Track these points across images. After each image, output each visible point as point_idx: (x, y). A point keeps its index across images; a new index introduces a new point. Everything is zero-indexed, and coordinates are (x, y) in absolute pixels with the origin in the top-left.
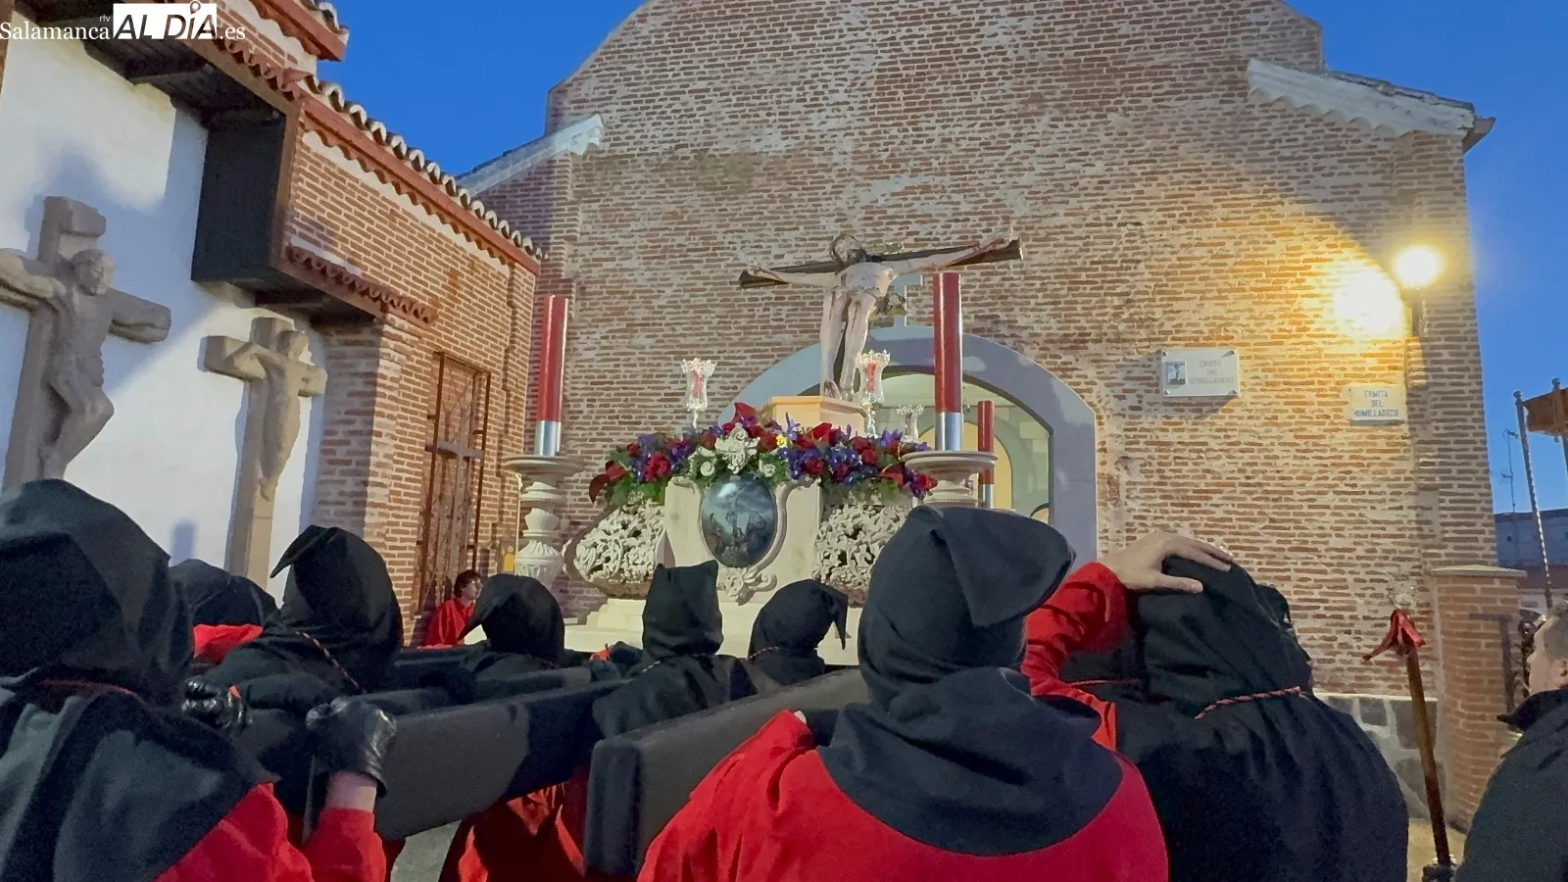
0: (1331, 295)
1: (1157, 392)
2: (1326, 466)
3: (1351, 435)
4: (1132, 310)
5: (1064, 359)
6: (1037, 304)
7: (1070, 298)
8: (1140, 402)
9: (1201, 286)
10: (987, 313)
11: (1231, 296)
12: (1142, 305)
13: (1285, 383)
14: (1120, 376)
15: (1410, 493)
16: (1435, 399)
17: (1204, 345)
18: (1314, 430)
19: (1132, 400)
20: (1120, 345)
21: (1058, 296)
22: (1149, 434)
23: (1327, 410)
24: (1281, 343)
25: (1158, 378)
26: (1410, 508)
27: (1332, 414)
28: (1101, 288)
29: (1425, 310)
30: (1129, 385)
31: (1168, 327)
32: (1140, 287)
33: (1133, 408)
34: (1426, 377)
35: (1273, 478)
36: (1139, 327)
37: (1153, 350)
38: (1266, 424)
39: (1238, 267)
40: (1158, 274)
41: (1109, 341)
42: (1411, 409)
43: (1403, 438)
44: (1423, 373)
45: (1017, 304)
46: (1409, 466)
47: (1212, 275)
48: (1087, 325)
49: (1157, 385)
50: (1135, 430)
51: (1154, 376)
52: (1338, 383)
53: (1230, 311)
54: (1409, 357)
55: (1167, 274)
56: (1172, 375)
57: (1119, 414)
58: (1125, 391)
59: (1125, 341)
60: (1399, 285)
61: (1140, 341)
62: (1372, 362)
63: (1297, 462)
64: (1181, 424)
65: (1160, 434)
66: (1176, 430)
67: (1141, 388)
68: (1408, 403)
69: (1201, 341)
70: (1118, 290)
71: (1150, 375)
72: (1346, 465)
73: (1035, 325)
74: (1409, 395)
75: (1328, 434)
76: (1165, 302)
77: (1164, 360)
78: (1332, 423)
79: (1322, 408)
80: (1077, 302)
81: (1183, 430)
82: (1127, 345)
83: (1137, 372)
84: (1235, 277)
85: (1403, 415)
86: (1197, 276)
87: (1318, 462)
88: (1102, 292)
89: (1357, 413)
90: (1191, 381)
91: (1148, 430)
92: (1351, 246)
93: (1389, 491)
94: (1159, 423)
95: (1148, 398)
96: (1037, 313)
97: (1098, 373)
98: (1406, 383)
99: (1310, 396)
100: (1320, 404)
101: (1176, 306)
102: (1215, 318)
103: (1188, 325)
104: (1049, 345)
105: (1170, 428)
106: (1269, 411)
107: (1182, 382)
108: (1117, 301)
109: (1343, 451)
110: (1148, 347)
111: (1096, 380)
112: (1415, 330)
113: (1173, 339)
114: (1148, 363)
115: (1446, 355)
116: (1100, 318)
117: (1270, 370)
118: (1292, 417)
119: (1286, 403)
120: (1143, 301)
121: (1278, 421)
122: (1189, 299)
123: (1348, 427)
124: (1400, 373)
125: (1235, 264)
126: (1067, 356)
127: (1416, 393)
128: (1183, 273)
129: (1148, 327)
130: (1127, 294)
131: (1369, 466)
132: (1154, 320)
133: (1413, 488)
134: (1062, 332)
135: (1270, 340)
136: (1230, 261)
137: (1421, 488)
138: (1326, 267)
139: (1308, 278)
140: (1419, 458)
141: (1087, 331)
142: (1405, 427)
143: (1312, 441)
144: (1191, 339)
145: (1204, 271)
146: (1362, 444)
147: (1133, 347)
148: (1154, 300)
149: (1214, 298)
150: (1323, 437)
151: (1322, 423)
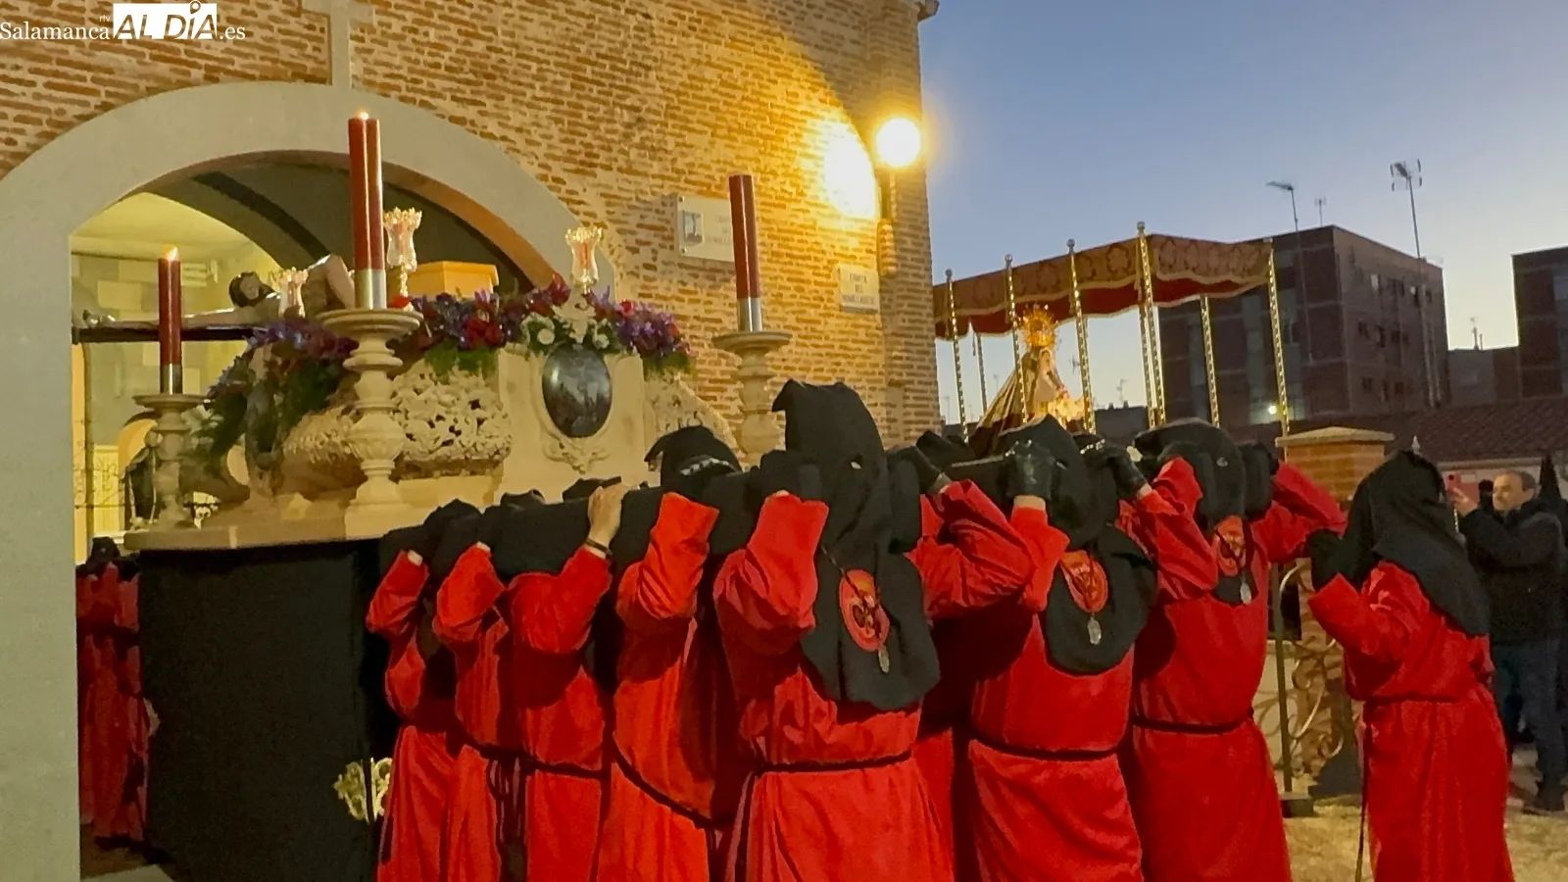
0: (822, 158)
1: (672, 248)
2: (821, 355)
3: (839, 321)
4: (644, 133)
5: (568, 186)
6: (535, 98)
7: (574, 99)
8: (655, 259)
9: (711, 118)
10: (468, 95)
11: (739, 138)
12: (654, 128)
13: (788, 255)
14: (633, 220)
15: (882, 389)
16: (901, 290)
17: (714, 195)
18: (812, 313)
19: (645, 254)
20: (631, 178)
21: (561, 92)
22: (664, 303)
23: (822, 290)
24: (784, 207)
25: (672, 230)
26: (882, 404)
27: (825, 297)
28: (610, 94)
29: (894, 192)
30: (642, 235)
31: (680, 164)
32: (652, 103)
33: (647, 266)
34: (896, 265)
35: (779, 368)
36: (652, 158)
37: (666, 192)
38: (773, 303)
39: (745, 103)
40: (669, 90)
41: (620, 170)
42: (882, 299)
43: (877, 328)
44: (894, 260)
45: (508, 91)
46: (880, 359)
47: (723, 108)
48: (596, 143)
49: (671, 238)
50: (650, 296)
51: (668, 227)
52: (829, 262)
53: (738, 157)
54: (884, 240)
55: (678, 93)
56: (689, 229)
57: (632, 273)
58: (639, 242)
59: (637, 173)
60: (874, 164)
61: (654, 177)
62: (853, 243)
63: (799, 350)
64: (696, 293)
65: (676, 304)
66: (691, 301)
67: (656, 241)
68: (881, 291)
69: (713, 189)
70: (628, 102)
71: (664, 224)
72: (837, 355)
73: (533, 129)
74: (881, 283)
75: (822, 319)
76: (677, 131)
77: (680, 207)
78: (826, 307)
79: (818, 288)
80: (581, 107)
81: (698, 301)
82: (639, 179)
83: (652, 219)
84: (743, 115)
85: (877, 306)
86: (708, 104)
87: (815, 350)
88: (611, 99)
89: (844, 297)
90: (708, 239)
91: (665, 298)
92: (838, 105)
93: (868, 386)
94: (674, 290)
95: (663, 255)
96: (535, 111)
97: (608, 212)
98: (879, 270)
99: (808, 274)
100: (816, 283)
101: (689, 138)
102: (725, 163)
103: (701, 166)
104: (550, 162)
105: (686, 297)
106: (774, 286)
107: (698, 239)
108: (627, 117)
109: (834, 340)
110: (662, 187)
111: (607, 223)
112: (885, 212)
113: (687, 181)
114: (661, 208)
115: (909, 245)
116: (609, 136)
117: (774, 237)
118: (794, 296)
119: (789, 279)
120: (654, 123)
121: (784, 300)
122: (701, 132)
123: (838, 313)
124: (874, 257)
125: (743, 98)
126: (573, 183)
127: (886, 281)
128: (694, 96)
129: (661, 159)
130: (637, 110)
131: (854, 357)
132: (666, 151)
133: (884, 385)
134: (565, 147)
135: (773, 201)
136: (739, 94)
137: (891, 384)
138: (819, 125)
139: (805, 135)
140: (892, 350)
141: (595, 151)
142: (878, 317)
143: (810, 326)
144: (703, 184)
145: (714, 100)
146: (848, 333)
147: (645, 184)
148: (667, 125)
149: (724, 137)
150: (819, 322)
151: (818, 306)
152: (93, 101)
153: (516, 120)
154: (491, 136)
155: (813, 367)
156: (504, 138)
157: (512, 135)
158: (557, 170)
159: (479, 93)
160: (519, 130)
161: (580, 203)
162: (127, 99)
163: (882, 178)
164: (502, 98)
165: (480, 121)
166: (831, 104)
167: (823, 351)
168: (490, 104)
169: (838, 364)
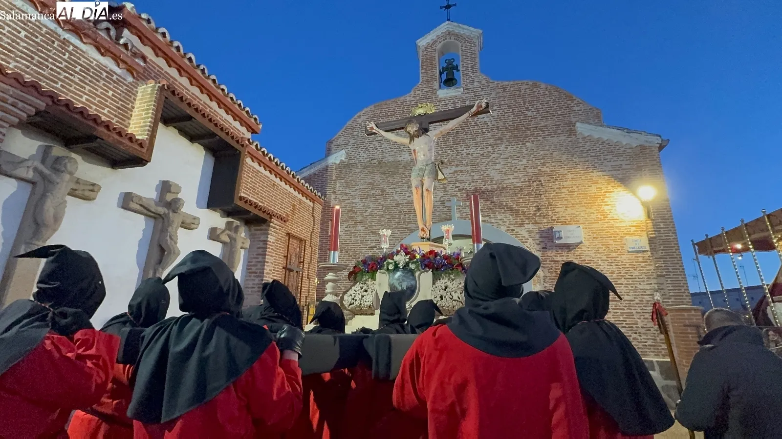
0: (615, 204)
1: (552, 242)
2: (620, 268)
3: (628, 256)
4: (540, 212)
6: (505, 211)
7: (517, 208)
8: (546, 246)
9: (565, 202)
10: (486, 214)
11: (577, 206)
12: (544, 210)
13: (601, 237)
14: (538, 236)
15: (654, 278)
16: (660, 242)
17: (569, 224)
18: (614, 255)
19: (542, 245)
20: (537, 225)
21: (512, 208)
22: (550, 258)
23: (618, 247)
24: (598, 223)
25: (552, 237)
26: (655, 284)
27: (620, 249)
28: (528, 204)
29: (652, 209)
30: (542, 240)
31: (554, 218)
32: (543, 203)
33: (543, 248)
34: (655, 234)
36: (544, 218)
38: (595, 253)
39: (579, 195)
40: (549, 199)
41: (532, 223)
42: (650, 246)
43: (649, 257)
44: (654, 232)
45: (497, 211)
46: (652, 267)
47: (569, 198)
48: (524, 218)
49: (552, 239)
50: (545, 256)
51: (551, 236)
52: (621, 237)
53: (577, 211)
54: (648, 226)
55: (552, 199)
56: (557, 235)
57: (538, 251)
58: (540, 242)
59: (538, 223)
60: (641, 200)
61: (544, 223)
62: (633, 229)
63: (608, 267)
64: (562, 254)
65: (554, 257)
66: (560, 256)
67: (546, 241)
68: (649, 244)
69: (567, 222)
71: (549, 236)
72: (628, 268)
73: (504, 219)
74: (649, 241)
75: (619, 256)
76: (552, 209)
77: (554, 230)
78: (620, 252)
79: (616, 246)
80: (519, 210)
81: (563, 256)
82: (539, 225)
83: (544, 235)
84: (578, 199)
85: (648, 248)
86: (564, 199)
87: (617, 267)
88: (529, 206)
89: (630, 248)
90: (565, 238)
91: (550, 256)
92: (620, 186)
93: (646, 277)
94: (554, 253)
95: (549, 244)
96: (505, 214)
97: (529, 235)
98: (648, 236)
99: (611, 242)
100: (615, 245)
101: (557, 210)
102: (572, 214)
103: (562, 217)
104: (510, 226)
105: (558, 255)
106: (595, 248)
107: (561, 238)
108: (534, 209)
109: (626, 262)
110: (548, 225)
111: (529, 238)
112: (649, 217)
113: (557, 222)
114: (547, 231)
115: (662, 225)
116: (528, 215)
117: (595, 233)
118: (604, 250)
119: (602, 245)
120: (544, 208)
121: (600, 252)
122: (561, 207)
123: (627, 253)
124: (645, 232)
125: (578, 194)
126: (517, 230)
127: (651, 241)
128: (558, 198)
129: (547, 218)
130: (538, 206)
131: (637, 268)
132: (549, 215)
133: (655, 276)
134: (515, 221)
135: (593, 222)
136: (576, 193)
137: (658, 276)
138: (612, 194)
139: (605, 199)
140: (656, 264)
141: (524, 220)
142: (649, 253)
143: (613, 259)
144: (563, 222)
145: (566, 197)
146: (633, 259)
147: (541, 226)
148: (548, 208)
149: (571, 207)
150: (618, 257)
151: (617, 252)
152: (407, 234)
153: (499, 217)
154: (493, 223)
155: (616, 272)
156: (497, 223)
157: (498, 221)
158: (512, 227)
159: (489, 213)
160: (501, 220)
161: (519, 234)
162: (413, 232)
163: (645, 204)
164: (495, 213)
165: (489, 220)
166: (617, 186)
167: (621, 267)
168: (492, 216)
169: (629, 270)
